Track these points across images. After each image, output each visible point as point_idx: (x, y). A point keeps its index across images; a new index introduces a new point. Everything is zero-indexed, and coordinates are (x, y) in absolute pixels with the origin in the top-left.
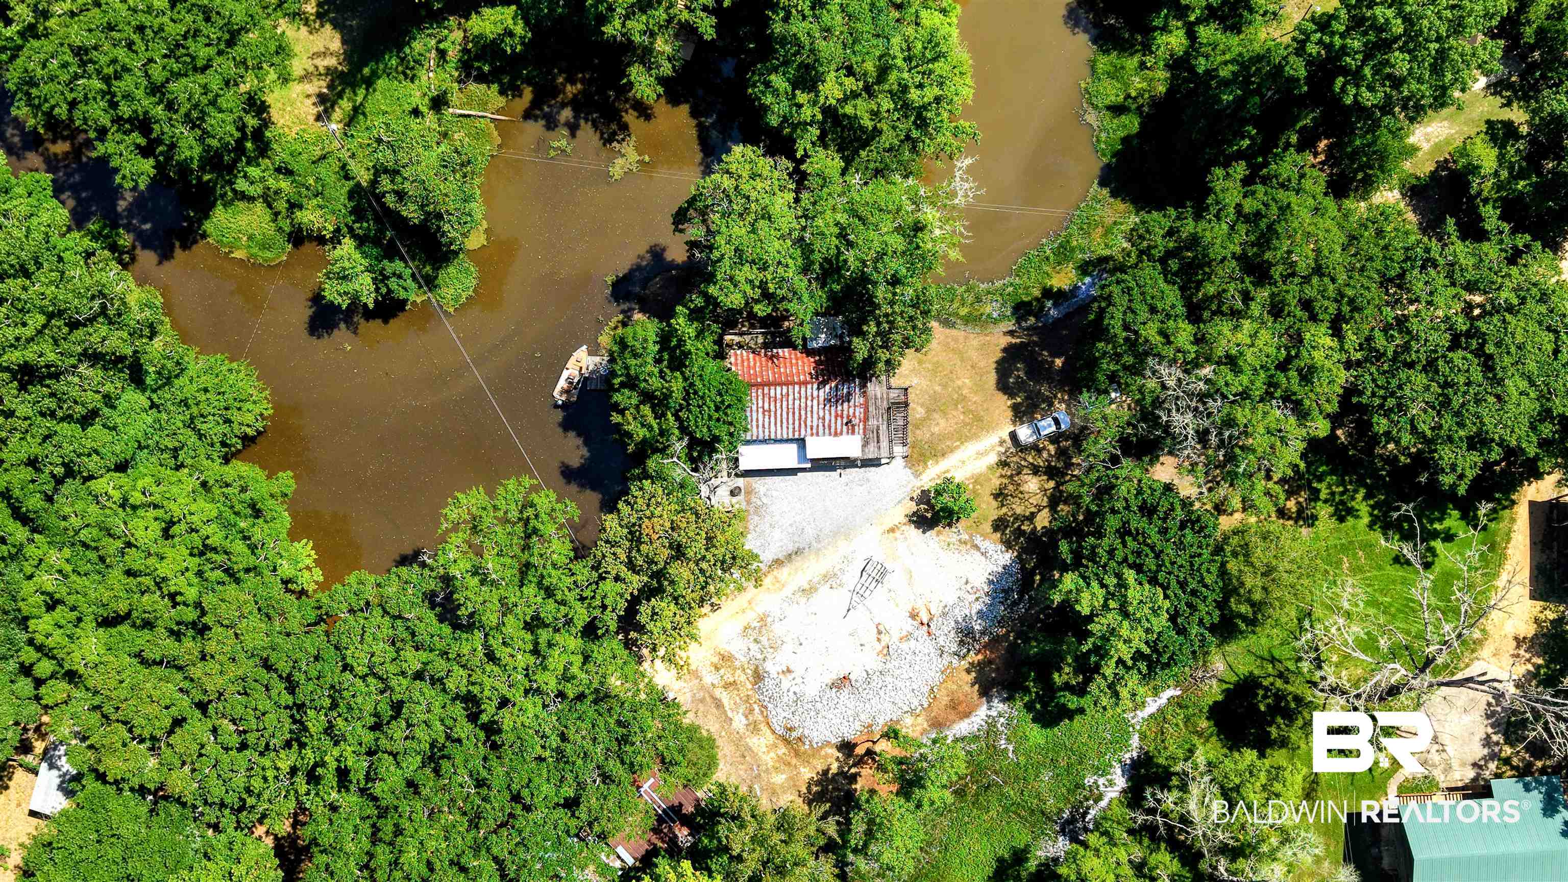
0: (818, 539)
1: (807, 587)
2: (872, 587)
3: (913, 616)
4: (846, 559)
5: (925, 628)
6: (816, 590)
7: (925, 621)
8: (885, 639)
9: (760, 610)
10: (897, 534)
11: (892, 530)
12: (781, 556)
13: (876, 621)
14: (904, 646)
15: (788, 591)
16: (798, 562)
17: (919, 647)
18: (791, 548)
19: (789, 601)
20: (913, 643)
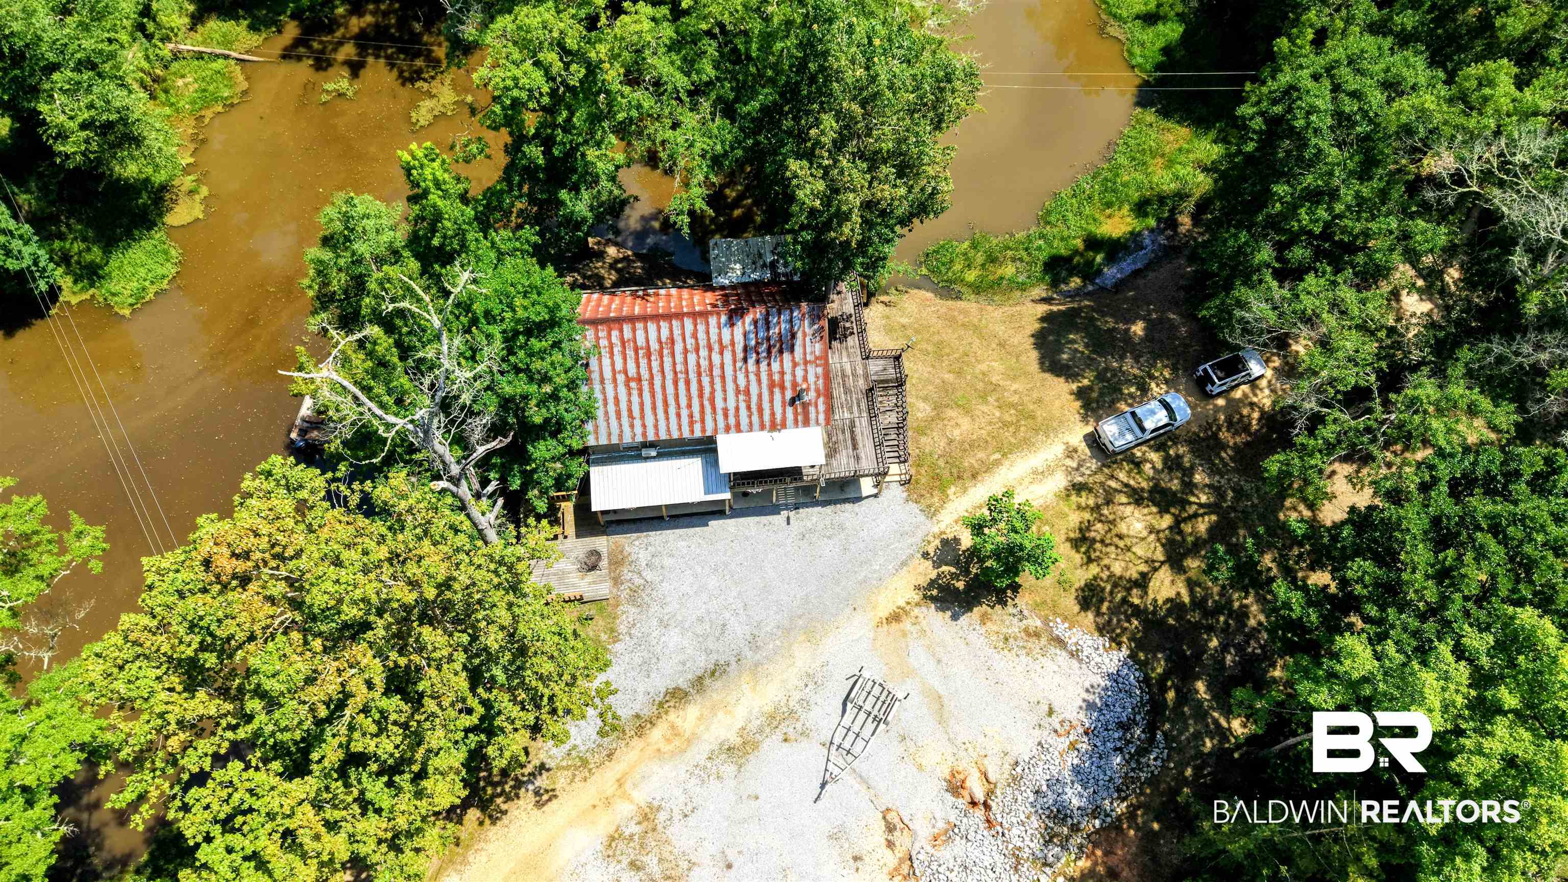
0: (754, 643)
1: (736, 740)
2: (866, 733)
3: (955, 787)
4: (811, 680)
5: (980, 812)
6: (756, 746)
7: (980, 796)
8: (902, 840)
9: (641, 796)
10: (906, 624)
11: (895, 618)
12: (682, 683)
13: (883, 804)
14: (946, 854)
15: (699, 753)
16: (716, 691)
17: (975, 853)
18: (702, 663)
19: (702, 774)
20: (959, 847)
